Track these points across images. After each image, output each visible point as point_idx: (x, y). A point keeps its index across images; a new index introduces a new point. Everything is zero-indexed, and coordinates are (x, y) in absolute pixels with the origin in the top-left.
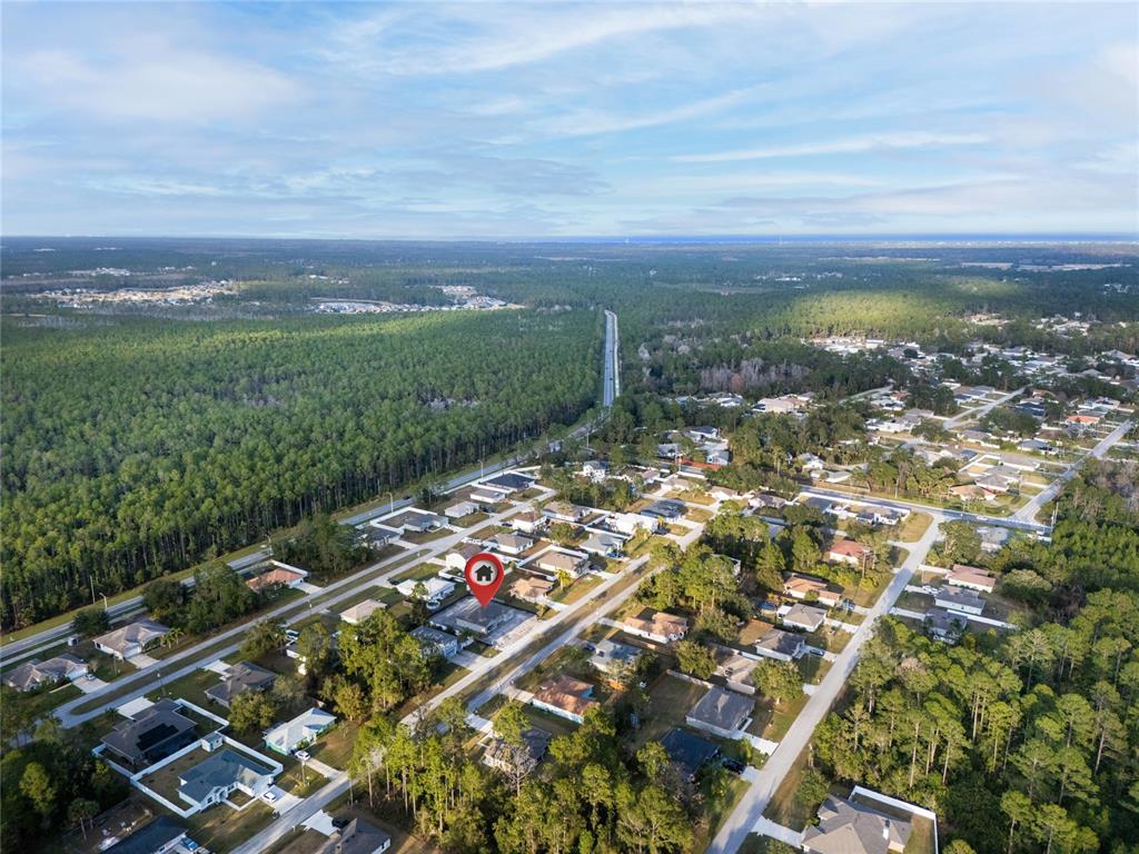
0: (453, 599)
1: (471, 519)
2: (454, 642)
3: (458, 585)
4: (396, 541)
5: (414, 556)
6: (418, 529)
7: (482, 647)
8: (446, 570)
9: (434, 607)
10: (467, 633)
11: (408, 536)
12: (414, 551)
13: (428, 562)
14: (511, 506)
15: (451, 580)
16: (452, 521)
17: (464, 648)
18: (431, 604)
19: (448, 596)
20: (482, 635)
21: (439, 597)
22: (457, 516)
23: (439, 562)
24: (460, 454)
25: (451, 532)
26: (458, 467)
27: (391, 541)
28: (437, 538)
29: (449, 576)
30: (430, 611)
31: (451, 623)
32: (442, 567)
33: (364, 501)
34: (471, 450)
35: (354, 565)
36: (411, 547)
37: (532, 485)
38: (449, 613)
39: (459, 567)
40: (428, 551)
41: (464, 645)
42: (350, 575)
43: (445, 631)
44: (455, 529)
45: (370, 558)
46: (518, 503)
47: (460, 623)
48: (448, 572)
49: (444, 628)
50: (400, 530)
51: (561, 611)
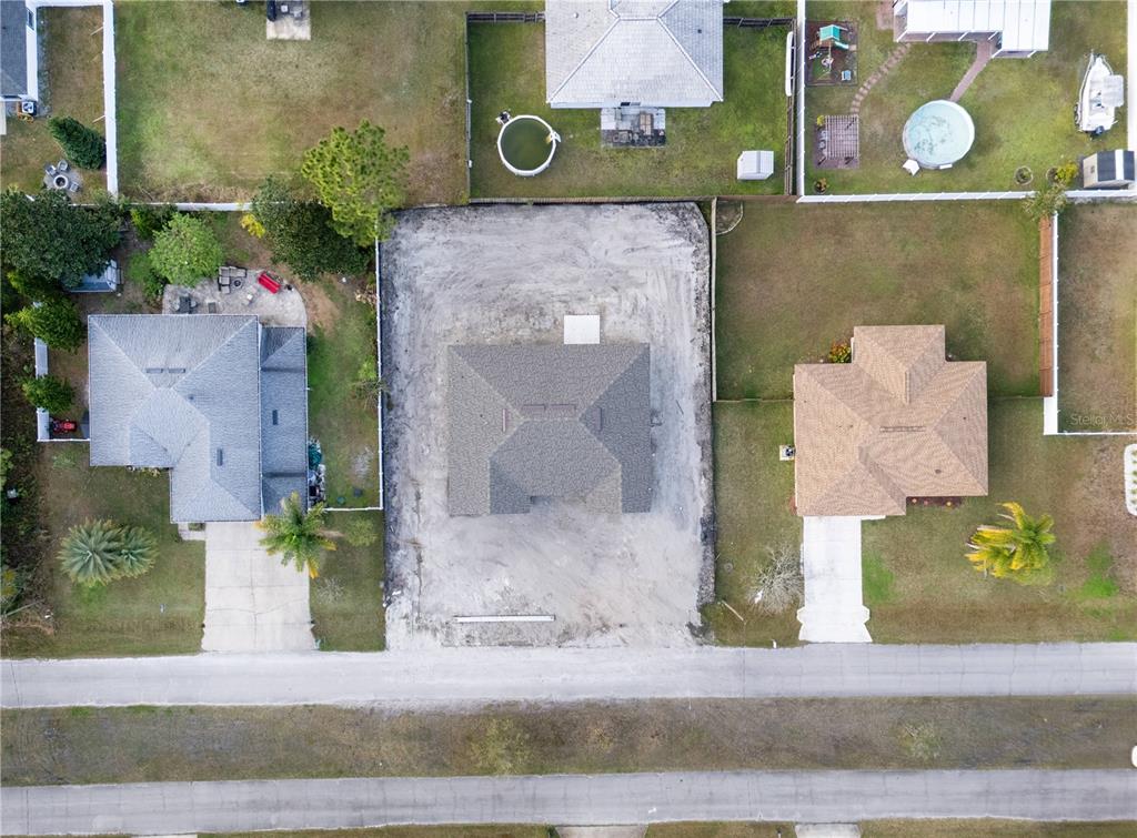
51: (807, 643)
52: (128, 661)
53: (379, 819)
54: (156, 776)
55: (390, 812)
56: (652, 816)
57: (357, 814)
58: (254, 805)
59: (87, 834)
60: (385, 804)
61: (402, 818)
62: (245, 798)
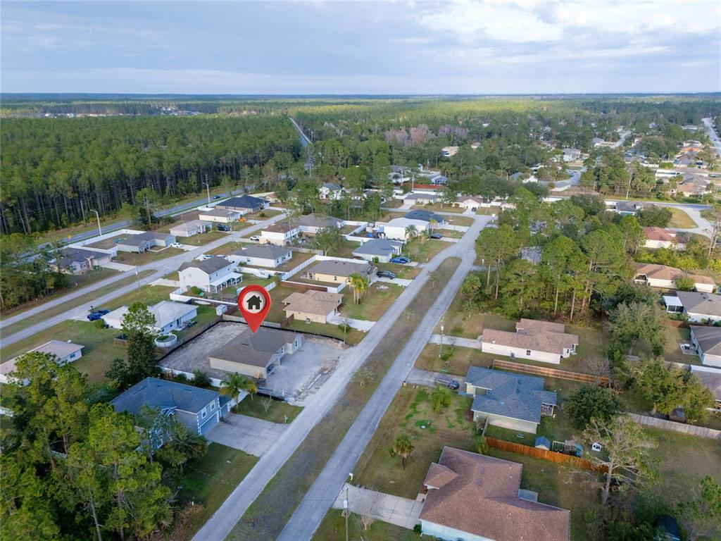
0: (197, 329)
1: (205, 237)
2: (215, 403)
3: (201, 309)
4: (105, 264)
5: (133, 279)
6: (136, 249)
7: (266, 404)
8: (181, 291)
9: (168, 344)
10: (236, 383)
11: (121, 257)
12: (131, 273)
13: (154, 284)
14: (251, 225)
15: (190, 302)
16: (179, 239)
17: (234, 410)
18: (163, 339)
19: (189, 326)
20: (260, 382)
21: (175, 327)
22: (186, 234)
23: (170, 283)
24: (180, 182)
25: (182, 251)
26: (180, 195)
27: (96, 263)
28: (162, 258)
29: (187, 298)
30: (161, 349)
31: (199, 367)
32: (173, 289)
33: (64, 227)
34: (193, 178)
35: (36, 294)
36: (126, 269)
37: (267, 206)
38: (194, 350)
39: (199, 286)
40: (152, 272)
41: (232, 403)
42: (26, 308)
43: (192, 383)
44: (186, 247)
45: (62, 285)
46: (257, 222)
47: (217, 364)
48: (184, 294)
49: (190, 376)
50: (112, 252)
51: (369, 331)
52: (242, 484)
53: (374, 424)
54: (306, 489)
55: (374, 420)
56: (411, 365)
57: (368, 430)
58: (344, 459)
59: (318, 526)
60: (369, 421)
61: (378, 419)
62: (339, 461)
